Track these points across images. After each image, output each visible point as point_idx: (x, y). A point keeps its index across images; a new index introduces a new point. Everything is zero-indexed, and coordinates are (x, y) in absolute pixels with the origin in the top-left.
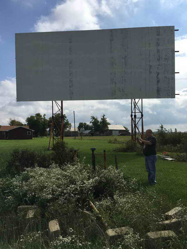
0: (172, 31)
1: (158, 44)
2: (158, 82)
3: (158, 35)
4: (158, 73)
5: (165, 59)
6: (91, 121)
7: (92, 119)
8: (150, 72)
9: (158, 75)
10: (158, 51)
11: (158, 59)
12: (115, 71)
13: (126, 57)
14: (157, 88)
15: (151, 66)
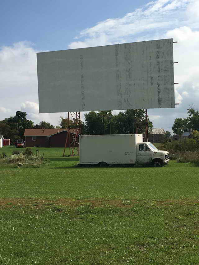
0: (171, 43)
1: (158, 57)
2: (159, 92)
3: (158, 47)
4: (159, 84)
5: (165, 70)
6: (189, 116)
7: (190, 114)
8: (152, 84)
9: (158, 86)
10: (158, 63)
11: (158, 70)
12: (121, 83)
13: (129, 70)
14: (158, 98)
15: (152, 78)
